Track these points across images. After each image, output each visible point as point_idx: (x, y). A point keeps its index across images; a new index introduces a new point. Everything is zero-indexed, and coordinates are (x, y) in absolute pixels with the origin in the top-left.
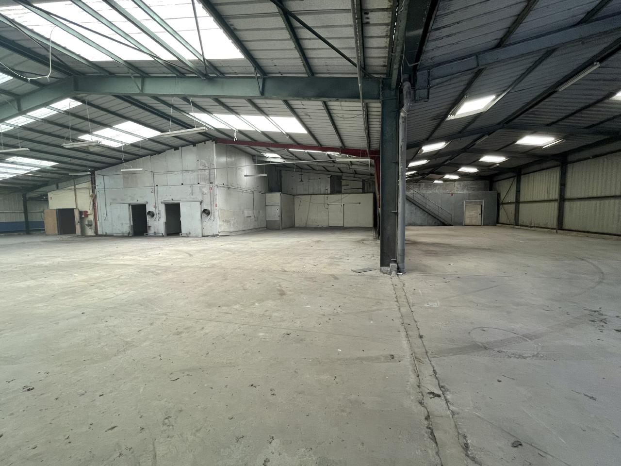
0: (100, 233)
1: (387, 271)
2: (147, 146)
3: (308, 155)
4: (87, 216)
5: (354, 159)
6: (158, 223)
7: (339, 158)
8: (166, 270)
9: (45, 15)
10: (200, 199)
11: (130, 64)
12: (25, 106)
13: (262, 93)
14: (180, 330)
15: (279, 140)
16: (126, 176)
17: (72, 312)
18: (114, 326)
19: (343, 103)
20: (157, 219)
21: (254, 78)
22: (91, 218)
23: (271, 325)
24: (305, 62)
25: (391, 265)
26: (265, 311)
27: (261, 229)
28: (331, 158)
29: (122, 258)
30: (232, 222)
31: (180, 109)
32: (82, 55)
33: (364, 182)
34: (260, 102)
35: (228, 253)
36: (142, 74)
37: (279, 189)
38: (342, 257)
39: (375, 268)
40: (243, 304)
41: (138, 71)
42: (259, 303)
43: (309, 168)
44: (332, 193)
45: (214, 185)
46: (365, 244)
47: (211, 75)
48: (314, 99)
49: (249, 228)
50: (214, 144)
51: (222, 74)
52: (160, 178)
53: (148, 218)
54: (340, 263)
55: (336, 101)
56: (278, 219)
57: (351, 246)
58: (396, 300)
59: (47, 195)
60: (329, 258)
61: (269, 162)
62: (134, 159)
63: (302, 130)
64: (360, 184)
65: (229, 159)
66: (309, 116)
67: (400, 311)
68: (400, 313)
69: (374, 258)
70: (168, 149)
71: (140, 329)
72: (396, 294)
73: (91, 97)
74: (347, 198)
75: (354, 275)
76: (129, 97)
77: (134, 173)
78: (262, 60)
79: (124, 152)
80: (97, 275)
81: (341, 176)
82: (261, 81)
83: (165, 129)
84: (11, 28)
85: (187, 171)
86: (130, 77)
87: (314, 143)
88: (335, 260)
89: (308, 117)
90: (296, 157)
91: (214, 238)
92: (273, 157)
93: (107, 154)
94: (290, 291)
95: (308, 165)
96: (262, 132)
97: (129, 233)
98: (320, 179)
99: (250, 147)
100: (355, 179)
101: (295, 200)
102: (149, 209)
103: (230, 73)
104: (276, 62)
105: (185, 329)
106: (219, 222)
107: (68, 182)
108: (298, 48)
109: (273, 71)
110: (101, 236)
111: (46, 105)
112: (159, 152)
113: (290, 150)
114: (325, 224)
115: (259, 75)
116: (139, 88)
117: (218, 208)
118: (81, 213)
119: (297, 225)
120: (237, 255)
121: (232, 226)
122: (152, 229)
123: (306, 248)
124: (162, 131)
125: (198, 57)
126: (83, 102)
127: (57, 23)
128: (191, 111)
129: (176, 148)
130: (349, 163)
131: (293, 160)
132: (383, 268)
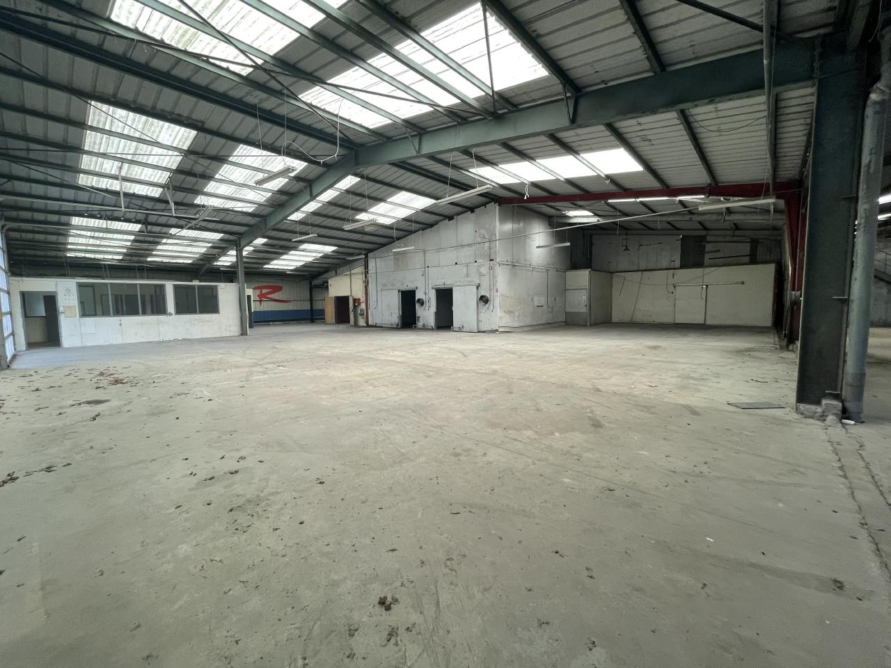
0: (370, 323)
1: (815, 413)
2: (418, 220)
3: (642, 206)
4: (359, 304)
5: (737, 203)
6: (427, 314)
7: (705, 204)
8: (438, 371)
9: (335, 89)
10: (477, 282)
11: (409, 123)
12: (315, 191)
13: (573, 120)
14: (458, 451)
15: (592, 188)
16: (397, 257)
17: (351, 409)
18: (389, 431)
19: (721, 106)
20: (427, 308)
21: (562, 99)
22: (363, 306)
23: (581, 469)
24: (650, 52)
25: (824, 402)
26: (571, 447)
27: (557, 325)
28: (685, 207)
29: (392, 354)
30: (517, 314)
31: (459, 166)
32: (363, 124)
33: (754, 243)
34: (568, 136)
35: (511, 356)
36: (419, 130)
37: (587, 264)
38: (705, 377)
39: (783, 405)
40: (537, 430)
41: (416, 129)
42: (560, 434)
43: (642, 227)
44: (683, 266)
45: (494, 261)
46: (754, 357)
47: (500, 112)
48: (664, 110)
49: (539, 323)
50: (497, 207)
51: (515, 106)
52: (432, 257)
53: (417, 306)
54: (700, 387)
55: (708, 104)
56: (584, 310)
57: (722, 359)
58: (841, 473)
59: (327, 282)
60: (678, 377)
61: (575, 224)
62: (405, 236)
63: (635, 167)
64: (746, 249)
65: (516, 226)
66: (650, 140)
67: (854, 498)
68: (854, 503)
69: (778, 385)
70: (442, 220)
71: (415, 440)
72: (840, 460)
73: (370, 170)
74: (715, 276)
75: (734, 412)
76: (404, 162)
77: (404, 253)
78: (575, 70)
79: (397, 229)
80: (370, 370)
81: (705, 237)
82: (571, 103)
83: (439, 194)
84: (309, 113)
85: (462, 246)
86: (407, 137)
87: (656, 184)
88: (691, 381)
89: (647, 143)
90: (620, 211)
91: (493, 335)
92: (581, 216)
93: (381, 233)
94: (610, 422)
95: (640, 223)
96: (566, 179)
97: (398, 325)
98: (660, 243)
99: (546, 205)
100: (735, 239)
101: (614, 280)
102: (419, 295)
103: (526, 103)
104: (598, 67)
105: (464, 451)
106: (499, 313)
107: (345, 268)
108: (639, 32)
109: (592, 83)
110: (372, 326)
111: (331, 186)
112: (431, 226)
113: (609, 201)
114: (667, 319)
115: (568, 95)
116: (415, 148)
117: (499, 294)
118: (355, 300)
119: (615, 319)
120: (524, 359)
121: (516, 319)
122: (421, 320)
123: (634, 357)
124: (437, 199)
125: (484, 91)
126: (362, 177)
127: (344, 95)
128: (473, 167)
129: (450, 218)
130: (724, 210)
131: (615, 216)
132: (802, 406)
